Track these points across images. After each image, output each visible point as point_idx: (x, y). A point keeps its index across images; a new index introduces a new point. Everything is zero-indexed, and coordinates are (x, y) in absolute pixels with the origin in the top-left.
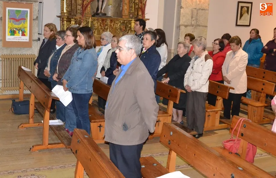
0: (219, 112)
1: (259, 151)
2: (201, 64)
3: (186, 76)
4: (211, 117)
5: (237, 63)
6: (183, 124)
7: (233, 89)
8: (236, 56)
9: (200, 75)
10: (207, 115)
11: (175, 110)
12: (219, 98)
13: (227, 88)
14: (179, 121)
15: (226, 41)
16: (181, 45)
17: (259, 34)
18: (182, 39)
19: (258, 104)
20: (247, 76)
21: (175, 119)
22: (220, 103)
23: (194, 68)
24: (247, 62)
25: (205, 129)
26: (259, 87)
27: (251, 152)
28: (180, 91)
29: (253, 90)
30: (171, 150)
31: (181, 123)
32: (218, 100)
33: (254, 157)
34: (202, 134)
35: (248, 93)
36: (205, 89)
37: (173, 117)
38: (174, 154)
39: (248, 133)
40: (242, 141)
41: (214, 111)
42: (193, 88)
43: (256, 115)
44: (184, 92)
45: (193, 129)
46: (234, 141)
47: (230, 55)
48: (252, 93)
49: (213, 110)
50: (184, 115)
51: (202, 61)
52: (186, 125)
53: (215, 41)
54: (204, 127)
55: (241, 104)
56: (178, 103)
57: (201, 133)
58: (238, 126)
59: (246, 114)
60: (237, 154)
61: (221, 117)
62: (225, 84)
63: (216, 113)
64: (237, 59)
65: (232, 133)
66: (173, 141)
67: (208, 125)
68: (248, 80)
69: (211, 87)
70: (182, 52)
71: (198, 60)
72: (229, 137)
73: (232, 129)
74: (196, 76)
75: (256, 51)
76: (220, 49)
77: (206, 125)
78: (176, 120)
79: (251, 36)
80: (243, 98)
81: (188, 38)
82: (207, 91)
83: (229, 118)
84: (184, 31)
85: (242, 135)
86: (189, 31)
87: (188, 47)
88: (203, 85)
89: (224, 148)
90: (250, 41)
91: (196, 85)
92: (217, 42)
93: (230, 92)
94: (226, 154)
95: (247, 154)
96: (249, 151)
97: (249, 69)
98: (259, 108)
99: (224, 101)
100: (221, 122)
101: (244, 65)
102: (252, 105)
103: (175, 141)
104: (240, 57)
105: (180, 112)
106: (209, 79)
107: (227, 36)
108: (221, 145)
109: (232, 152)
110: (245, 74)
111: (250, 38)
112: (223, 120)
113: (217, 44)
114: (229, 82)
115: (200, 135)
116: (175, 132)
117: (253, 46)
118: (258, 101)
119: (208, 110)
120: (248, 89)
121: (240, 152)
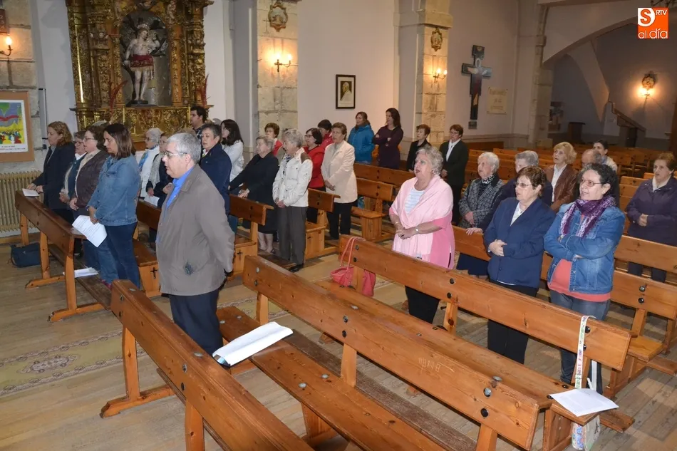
0: (323, 232)
1: (378, 279)
2: (296, 166)
3: (275, 185)
4: (312, 239)
5: (341, 161)
6: (274, 253)
7: (339, 197)
8: (338, 151)
9: (296, 182)
10: (307, 237)
11: (261, 235)
12: (321, 211)
13: (330, 197)
14: (269, 249)
15: (323, 131)
16: (262, 141)
17: (368, 119)
18: (262, 133)
19: (374, 215)
20: (357, 177)
21: (263, 247)
22: (323, 219)
23: (287, 172)
24: (354, 158)
25: (306, 257)
26: (374, 191)
27: (369, 280)
28: (265, 207)
29: (366, 196)
30: (259, 294)
31: (271, 252)
32: (319, 214)
33: (373, 288)
34: (303, 264)
35: (359, 201)
36: (304, 203)
37: (259, 244)
38: (264, 299)
39: (361, 256)
40: (356, 268)
41: (317, 230)
42: (287, 202)
43: (372, 230)
44: (272, 208)
45: (289, 259)
46: (345, 269)
47: (330, 150)
48: (365, 200)
49: (315, 229)
50: (275, 240)
51: (298, 162)
52: (279, 254)
53: (307, 132)
54: (304, 254)
55: (352, 217)
56: (264, 224)
57: (301, 263)
58: (349, 249)
59: (359, 229)
60: (350, 287)
61: (326, 238)
62: (328, 191)
63: (320, 233)
64: (341, 155)
65: (342, 259)
66: (261, 280)
67: (309, 251)
68: (359, 183)
70: (264, 150)
71: (292, 161)
72: (339, 265)
73: (341, 253)
74: (290, 183)
75: (366, 143)
76: (316, 143)
78: (264, 249)
79: (357, 123)
80: (353, 208)
81: (271, 129)
83: (337, 238)
84: (265, 120)
85: (355, 260)
86: (272, 119)
87: (272, 143)
88: (300, 196)
89: (333, 281)
90: (357, 128)
91: (291, 196)
92: (310, 133)
93: (335, 201)
94: (337, 288)
95: (364, 286)
96: (366, 280)
97: (357, 167)
98: (376, 220)
99: (329, 215)
100: (327, 245)
101: (350, 163)
102: (366, 218)
103: (264, 281)
104: (344, 151)
105: (269, 236)
106: (308, 187)
107: (326, 124)
108: (328, 277)
109: (344, 285)
110: (353, 175)
111: (357, 126)
112: (329, 242)
113: (310, 136)
114: (332, 188)
115: (300, 266)
116: (262, 267)
117: (361, 136)
118: (374, 210)
119: (308, 230)
120: (359, 196)
121: (354, 283)
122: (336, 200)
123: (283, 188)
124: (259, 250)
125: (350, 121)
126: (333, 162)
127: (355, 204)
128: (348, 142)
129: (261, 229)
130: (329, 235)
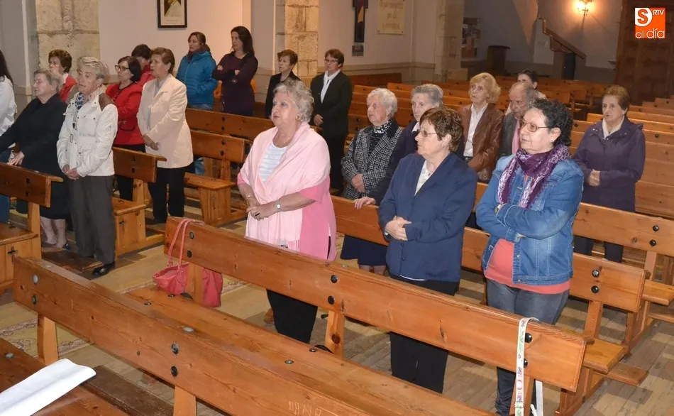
0: (142, 212)
1: (226, 280)
2: (93, 115)
3: (60, 145)
4: (127, 226)
5: (167, 106)
6: (68, 248)
7: (165, 160)
8: (161, 91)
9: (94, 139)
10: (117, 222)
11: (46, 221)
12: (138, 182)
13: (151, 161)
14: (61, 243)
15: (143, 61)
16: (42, 77)
17: (207, 43)
18: (44, 64)
19: (220, 184)
20: (190, 128)
22: (142, 192)
23: (79, 125)
24: (185, 101)
25: (118, 253)
26: (216, 149)
27: (212, 284)
28: (49, 179)
29: (206, 157)
30: (40, 317)
31: (64, 247)
32: (136, 186)
33: (220, 294)
34: (114, 263)
35: (197, 164)
36: (108, 170)
38: (48, 324)
39: (199, 248)
40: (192, 267)
41: (131, 212)
42: (82, 171)
43: (216, 206)
44: (61, 180)
45: (92, 257)
46: (175, 268)
47: (149, 90)
48: (204, 162)
49: (129, 209)
51: (95, 108)
52: (76, 250)
53: (119, 62)
54: (114, 248)
55: (185, 189)
56: (48, 205)
57: (111, 262)
58: (179, 237)
59: (197, 205)
60: (185, 295)
61: (148, 221)
62: (149, 151)
63: (137, 214)
64: (166, 97)
65: (170, 253)
66: (42, 295)
67: (123, 242)
68: (194, 137)
69: (118, 160)
70: (45, 91)
71: (86, 108)
72: (165, 263)
73: (168, 245)
74: (85, 142)
75: (204, 78)
76: (132, 79)
77: (118, 243)
78: (53, 243)
79: (190, 48)
80: (187, 175)
81: (56, 59)
82: (112, 173)
83: (164, 219)
84: (47, 45)
85: (190, 254)
86: (60, 43)
87: (58, 81)
88: (102, 161)
89: (159, 288)
90: (191, 57)
91: (88, 162)
92: (125, 64)
93: (158, 166)
94: (164, 298)
95: (206, 292)
96: (208, 283)
97: (190, 114)
98: (222, 192)
100: (149, 232)
101: (181, 108)
102: (204, 188)
103: (46, 296)
104: (170, 91)
105: (60, 223)
107: (143, 51)
108: (150, 282)
109: (176, 292)
110: (185, 127)
111: (190, 52)
112: (154, 227)
113: (124, 68)
114: (155, 147)
115: (110, 267)
116: (43, 275)
117: (197, 68)
118: (219, 177)
119: (119, 212)
120: (196, 157)
121: (190, 288)
122: (161, 164)
123: (74, 149)
124: (44, 244)
125: (180, 46)
126: (154, 108)
127: (190, 169)
128: (177, 78)
129: (44, 212)
130: (152, 217)
